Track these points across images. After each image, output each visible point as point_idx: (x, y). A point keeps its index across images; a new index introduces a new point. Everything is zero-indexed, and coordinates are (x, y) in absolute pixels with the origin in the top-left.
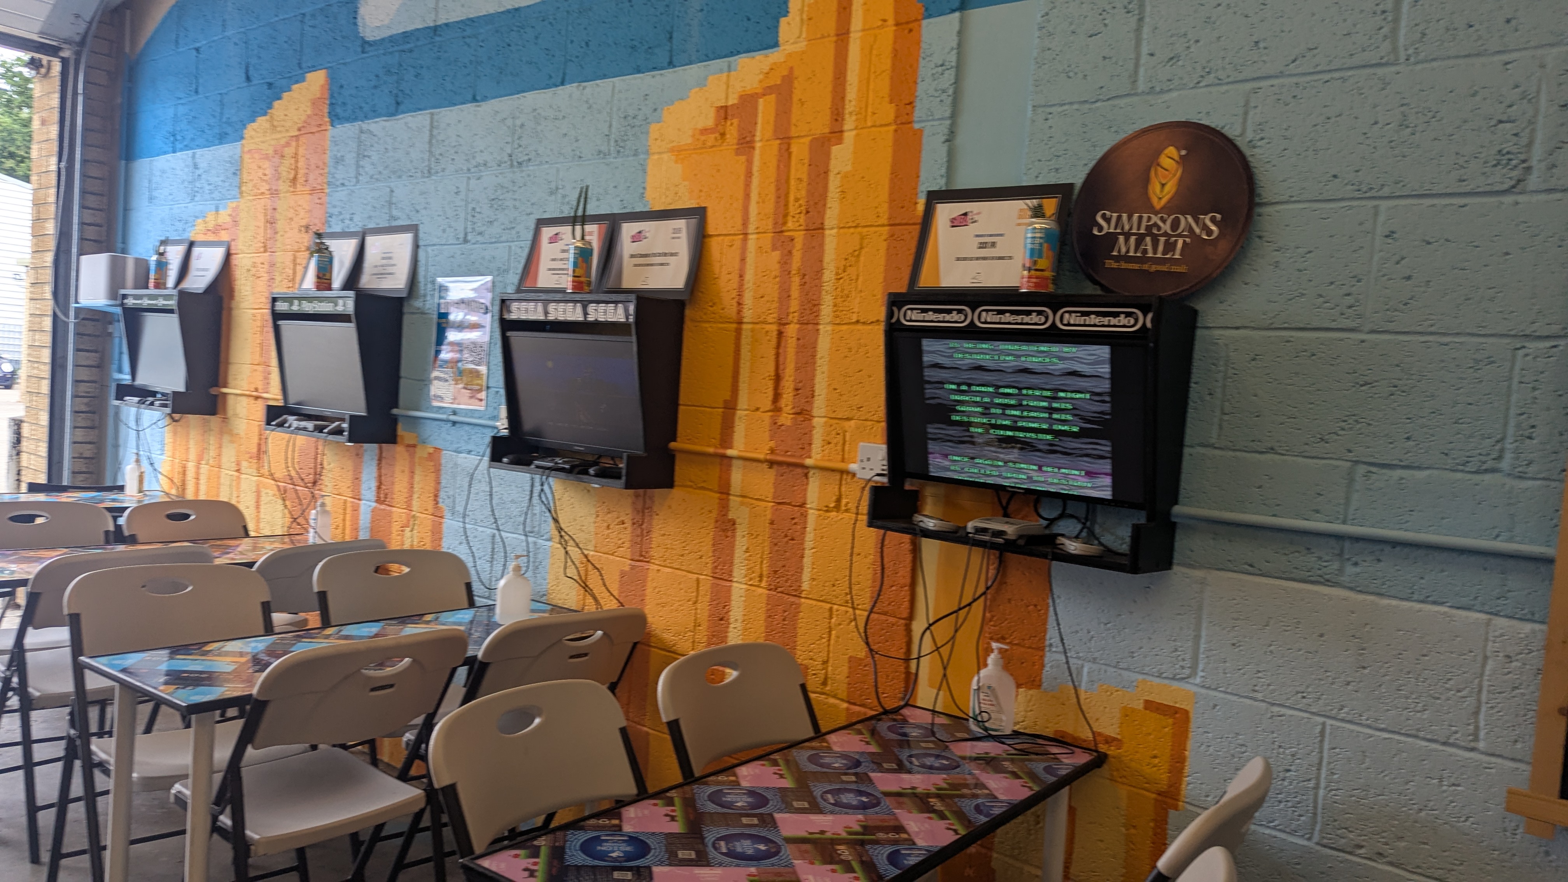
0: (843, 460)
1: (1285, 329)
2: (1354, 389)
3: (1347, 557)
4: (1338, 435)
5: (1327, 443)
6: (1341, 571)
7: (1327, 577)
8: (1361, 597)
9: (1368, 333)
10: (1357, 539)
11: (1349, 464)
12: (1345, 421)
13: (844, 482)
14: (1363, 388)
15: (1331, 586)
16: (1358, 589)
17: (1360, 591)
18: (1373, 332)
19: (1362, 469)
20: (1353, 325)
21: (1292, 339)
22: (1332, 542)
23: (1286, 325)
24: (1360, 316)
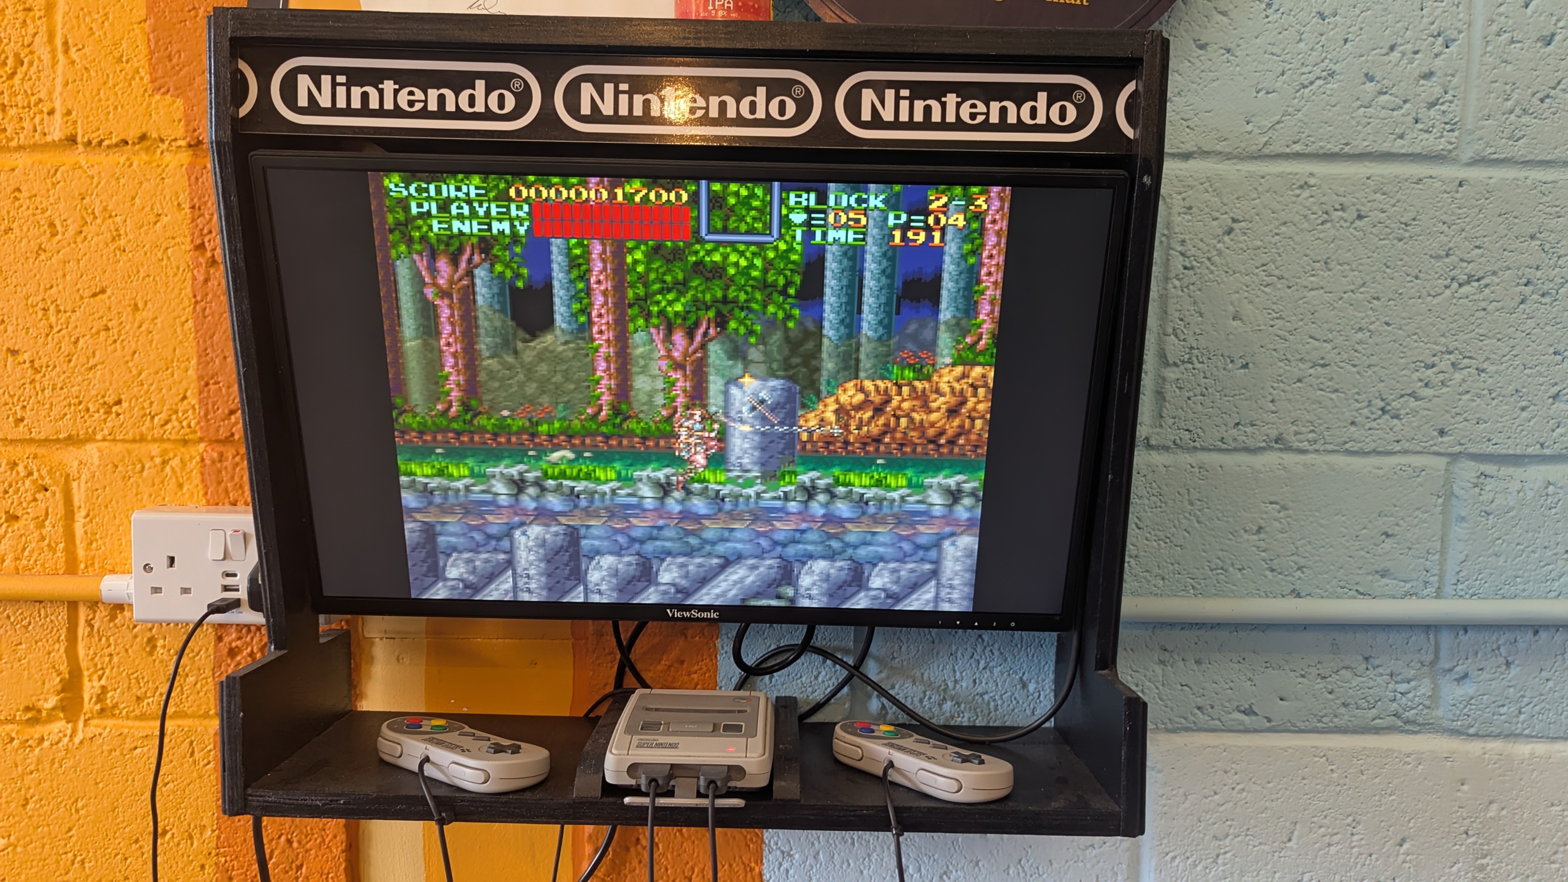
0: (71, 568)
1: (1298, 156)
2: (1448, 292)
3: (1447, 666)
4: (1417, 399)
5: (1396, 417)
6: (1434, 697)
7: (1410, 714)
8: (1475, 747)
9: (1468, 165)
10: (1464, 627)
11: (1444, 461)
12: (1428, 367)
13: (82, 630)
14: (1466, 289)
15: (1416, 733)
16: (1472, 731)
17: (1476, 735)
18: (1479, 161)
19: (1467, 470)
20: (1441, 145)
21: (1312, 181)
22: (1418, 638)
23: (1297, 148)
24: (1452, 126)
